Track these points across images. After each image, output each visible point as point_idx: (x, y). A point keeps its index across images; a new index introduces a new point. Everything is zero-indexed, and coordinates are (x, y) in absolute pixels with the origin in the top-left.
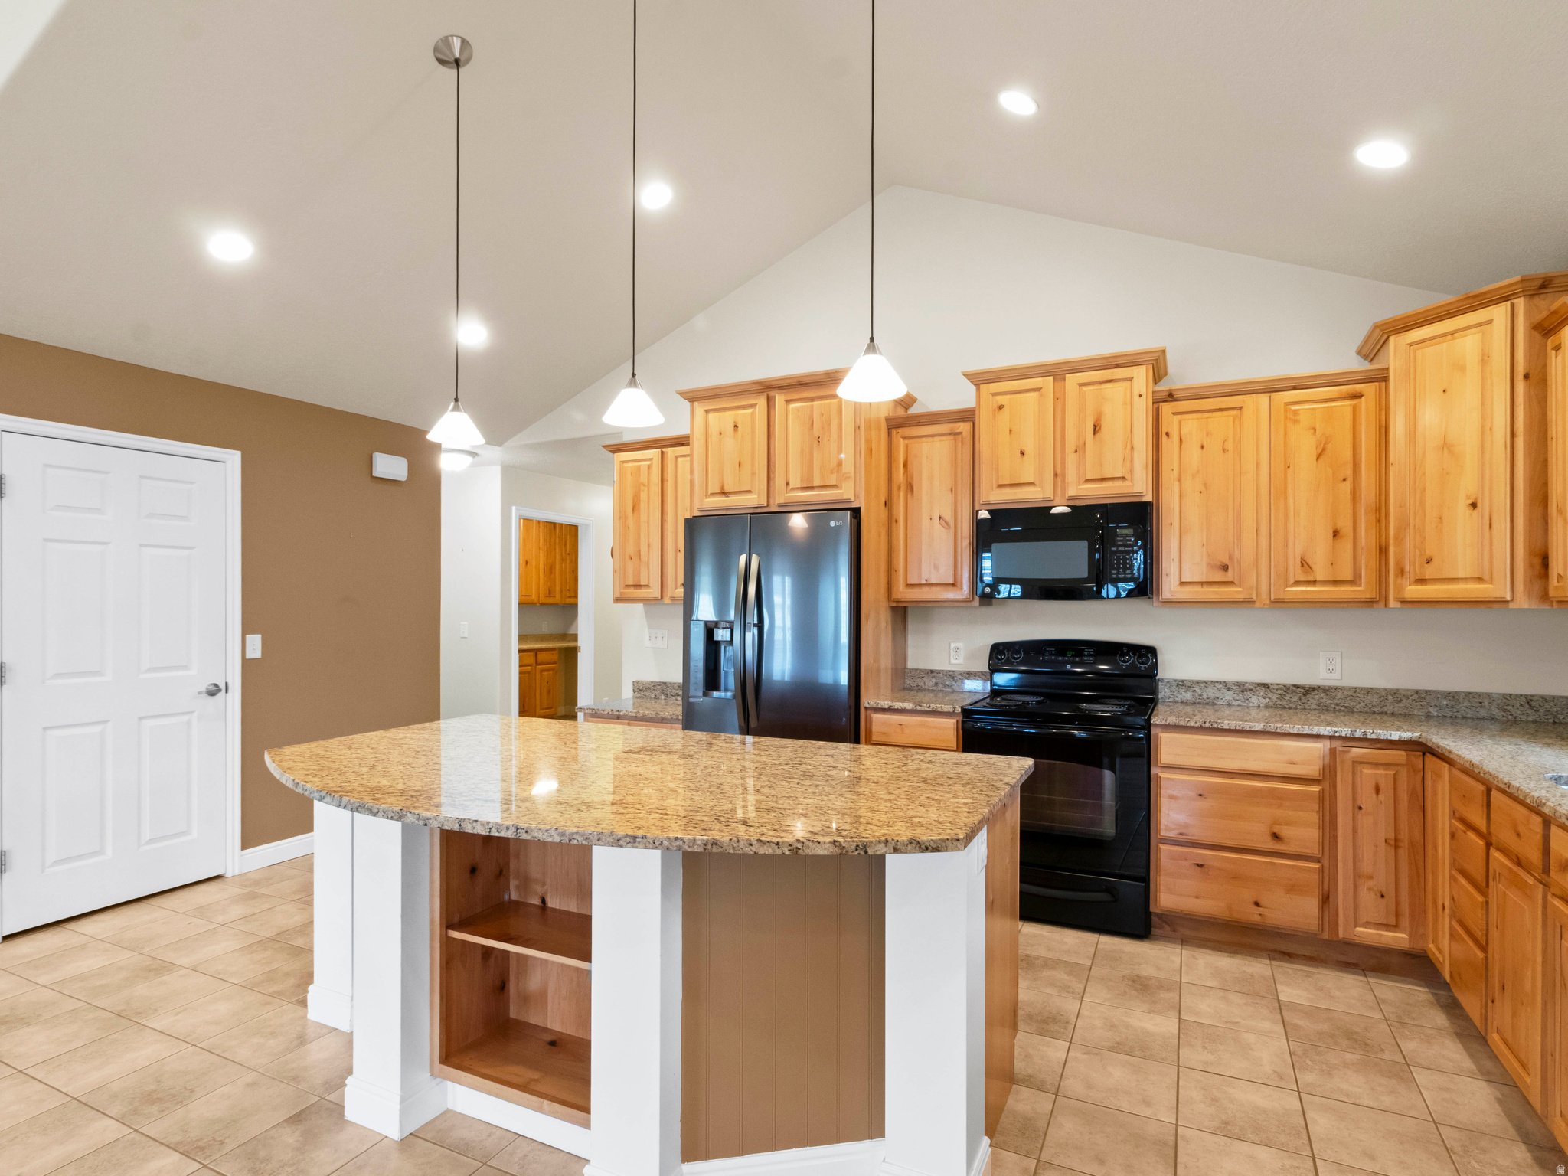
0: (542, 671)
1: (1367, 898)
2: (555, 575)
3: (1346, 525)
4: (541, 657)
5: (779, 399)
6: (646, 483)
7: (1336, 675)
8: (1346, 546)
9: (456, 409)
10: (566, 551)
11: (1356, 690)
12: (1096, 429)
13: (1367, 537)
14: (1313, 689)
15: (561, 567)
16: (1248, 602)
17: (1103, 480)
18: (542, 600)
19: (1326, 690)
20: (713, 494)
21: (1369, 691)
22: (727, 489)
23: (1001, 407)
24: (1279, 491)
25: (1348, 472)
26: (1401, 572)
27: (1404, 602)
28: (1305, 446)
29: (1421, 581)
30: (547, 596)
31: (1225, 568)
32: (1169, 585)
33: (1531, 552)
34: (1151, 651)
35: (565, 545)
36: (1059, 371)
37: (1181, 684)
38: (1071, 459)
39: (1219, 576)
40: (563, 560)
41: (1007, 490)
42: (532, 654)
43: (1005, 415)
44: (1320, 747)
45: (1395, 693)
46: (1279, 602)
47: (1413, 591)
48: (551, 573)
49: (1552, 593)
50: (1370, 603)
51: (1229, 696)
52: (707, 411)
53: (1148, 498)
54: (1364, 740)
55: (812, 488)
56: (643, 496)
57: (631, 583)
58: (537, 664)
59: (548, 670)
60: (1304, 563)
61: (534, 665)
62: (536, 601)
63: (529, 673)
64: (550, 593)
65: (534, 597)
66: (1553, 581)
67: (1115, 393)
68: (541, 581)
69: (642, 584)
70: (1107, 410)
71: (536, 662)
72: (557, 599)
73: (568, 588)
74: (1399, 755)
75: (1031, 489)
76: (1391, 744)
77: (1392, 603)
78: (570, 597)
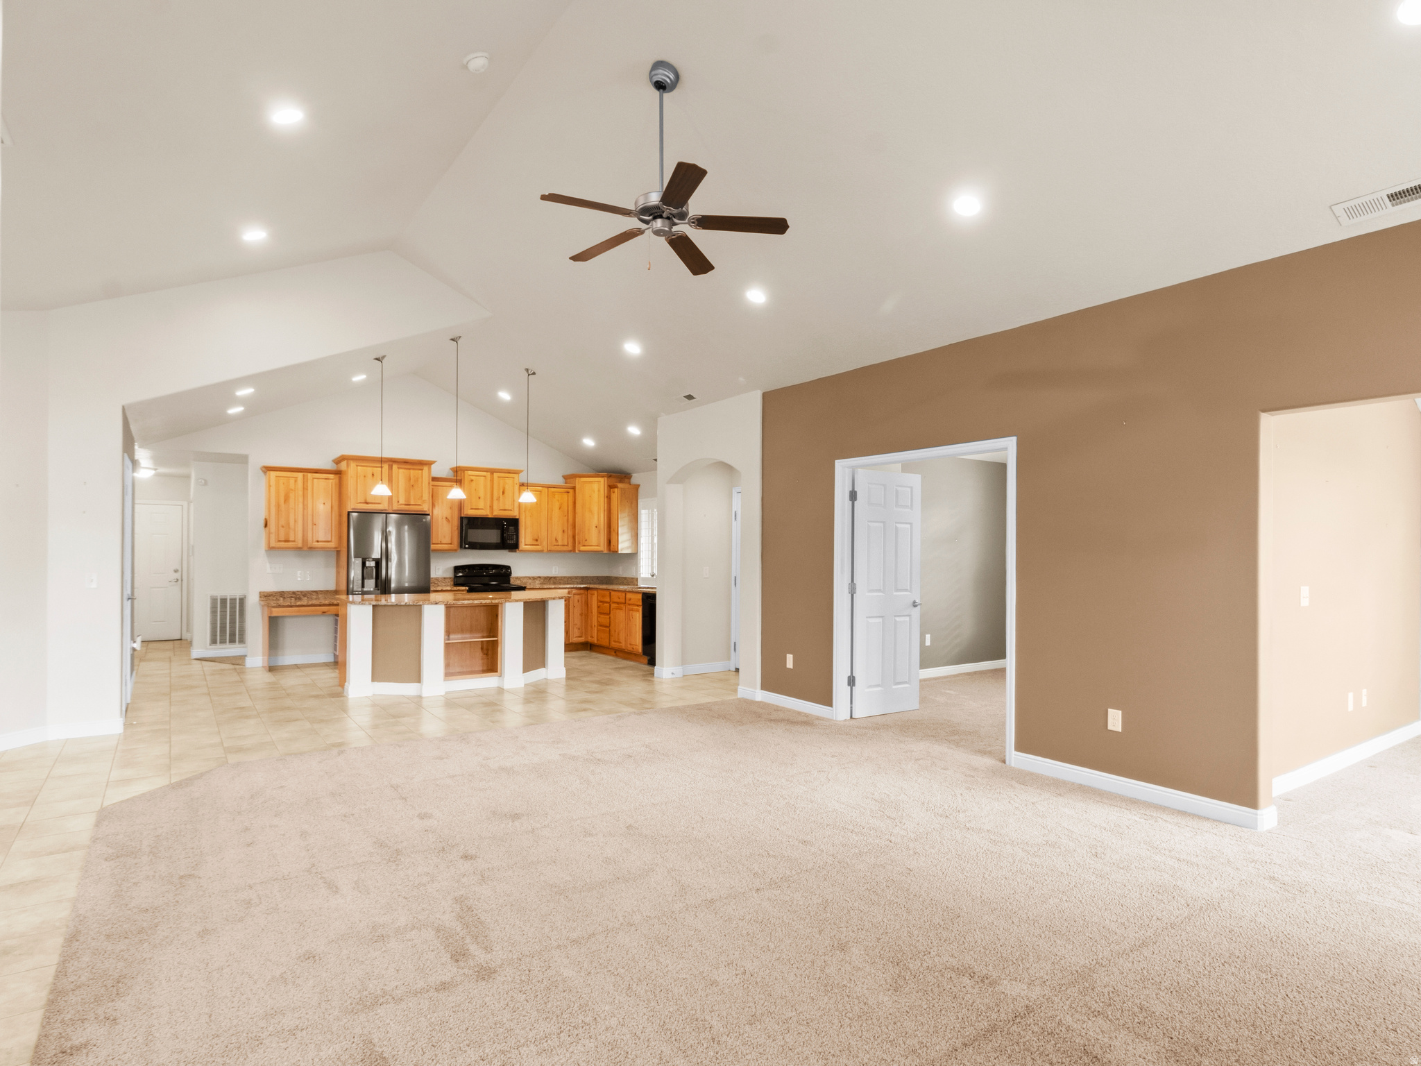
1: (576, 630)
3: (566, 529)
5: (395, 467)
6: (293, 488)
7: (557, 573)
8: (566, 534)
9: (382, 483)
11: (562, 577)
12: (503, 493)
13: (570, 533)
14: (551, 577)
16: (542, 551)
17: (505, 510)
19: (555, 578)
20: (360, 503)
21: (565, 577)
22: (368, 501)
23: (472, 480)
24: (549, 519)
25: (566, 514)
26: (579, 543)
27: (580, 551)
28: (557, 505)
29: (584, 546)
31: (537, 540)
32: (522, 546)
33: (607, 540)
34: (509, 568)
36: (492, 471)
37: (517, 578)
38: (495, 503)
39: (536, 543)
41: (473, 511)
43: (473, 484)
44: (566, 591)
45: (570, 577)
46: (549, 551)
47: (582, 548)
49: (612, 549)
50: (571, 551)
51: (530, 581)
52: (357, 466)
53: (517, 517)
54: (576, 588)
55: (409, 505)
56: (292, 495)
57: (283, 539)
60: (556, 540)
66: (612, 546)
67: (509, 481)
69: (291, 539)
70: (507, 487)
74: (582, 591)
75: (482, 511)
76: (580, 589)
77: (577, 551)
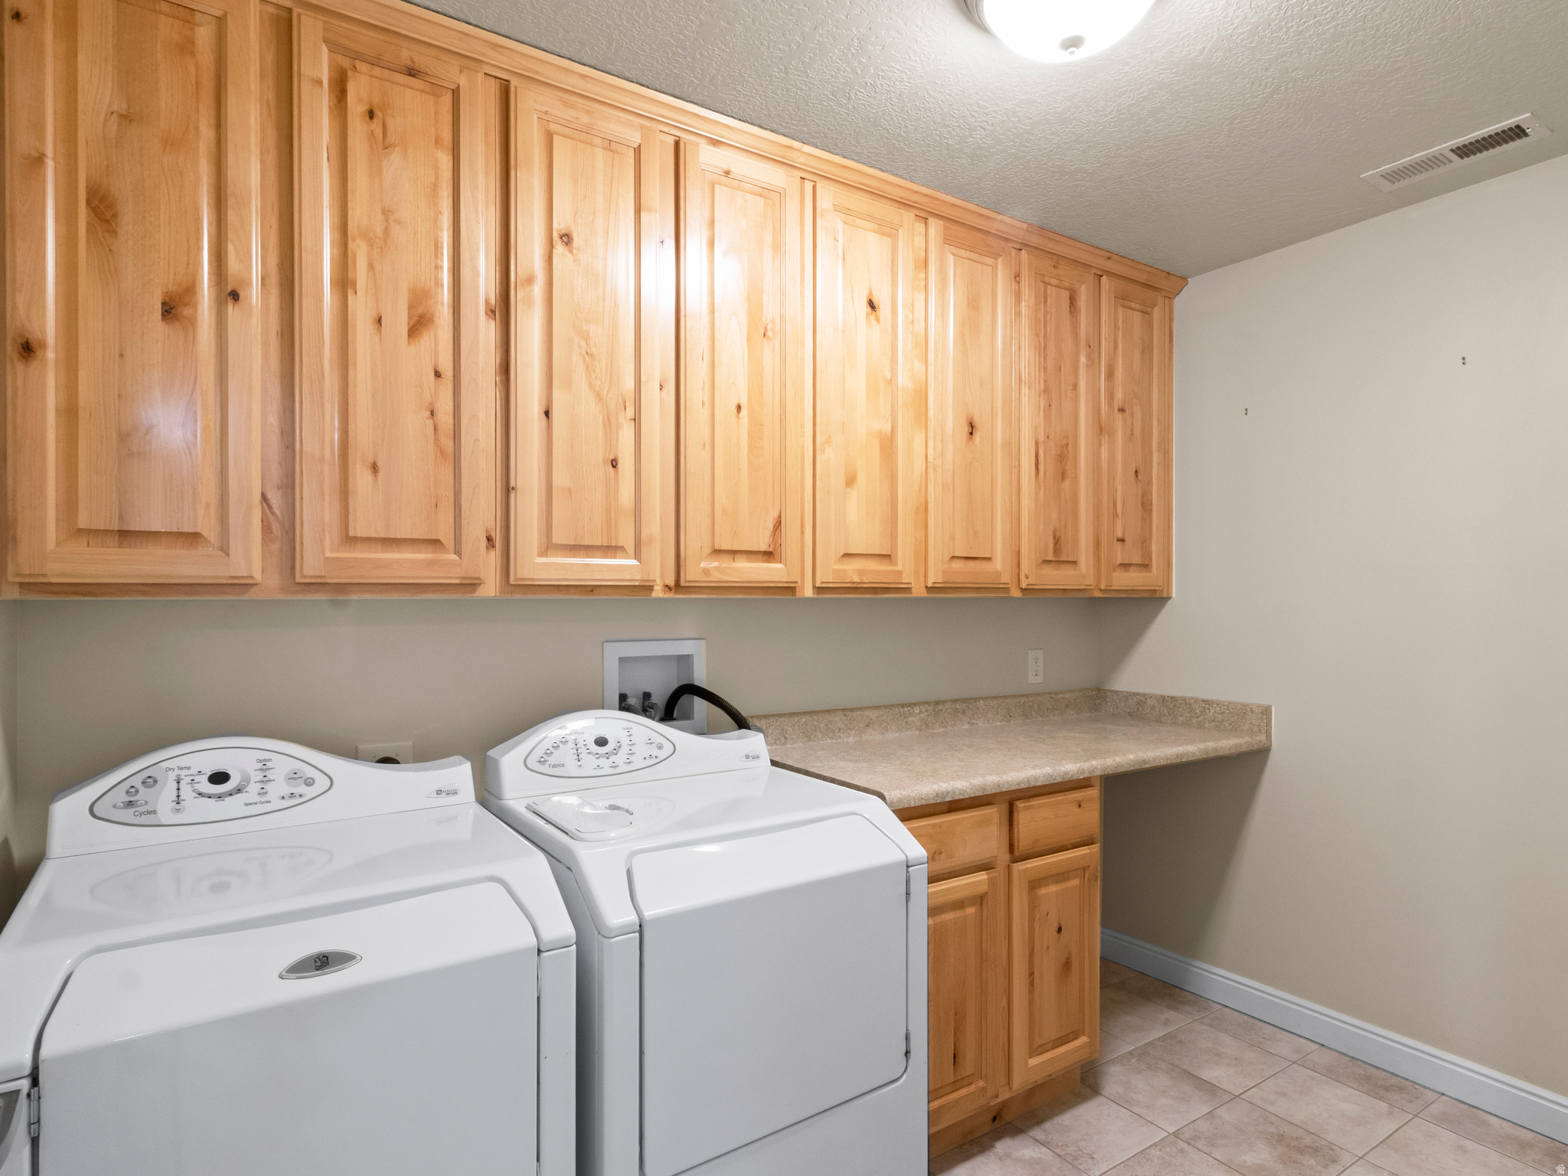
0: (1035, 884)
2: (1075, 479)
4: (1033, 820)
10: (1111, 396)
15: (1097, 455)
18: (1032, 574)
30: (1047, 562)
35: (1110, 374)
40: (1101, 430)
42: (993, 812)
48: (1063, 475)
58: (1015, 854)
59: (1061, 876)
61: (1004, 857)
62: (1006, 578)
63: (980, 900)
64: (1058, 553)
65: (999, 564)
68: (1027, 503)
71: (1011, 848)
72: (1083, 574)
73: (1120, 535)
78: (1125, 566)
